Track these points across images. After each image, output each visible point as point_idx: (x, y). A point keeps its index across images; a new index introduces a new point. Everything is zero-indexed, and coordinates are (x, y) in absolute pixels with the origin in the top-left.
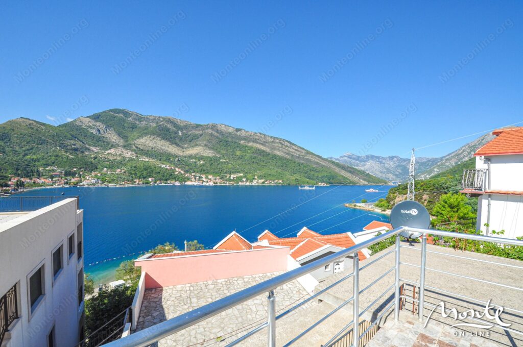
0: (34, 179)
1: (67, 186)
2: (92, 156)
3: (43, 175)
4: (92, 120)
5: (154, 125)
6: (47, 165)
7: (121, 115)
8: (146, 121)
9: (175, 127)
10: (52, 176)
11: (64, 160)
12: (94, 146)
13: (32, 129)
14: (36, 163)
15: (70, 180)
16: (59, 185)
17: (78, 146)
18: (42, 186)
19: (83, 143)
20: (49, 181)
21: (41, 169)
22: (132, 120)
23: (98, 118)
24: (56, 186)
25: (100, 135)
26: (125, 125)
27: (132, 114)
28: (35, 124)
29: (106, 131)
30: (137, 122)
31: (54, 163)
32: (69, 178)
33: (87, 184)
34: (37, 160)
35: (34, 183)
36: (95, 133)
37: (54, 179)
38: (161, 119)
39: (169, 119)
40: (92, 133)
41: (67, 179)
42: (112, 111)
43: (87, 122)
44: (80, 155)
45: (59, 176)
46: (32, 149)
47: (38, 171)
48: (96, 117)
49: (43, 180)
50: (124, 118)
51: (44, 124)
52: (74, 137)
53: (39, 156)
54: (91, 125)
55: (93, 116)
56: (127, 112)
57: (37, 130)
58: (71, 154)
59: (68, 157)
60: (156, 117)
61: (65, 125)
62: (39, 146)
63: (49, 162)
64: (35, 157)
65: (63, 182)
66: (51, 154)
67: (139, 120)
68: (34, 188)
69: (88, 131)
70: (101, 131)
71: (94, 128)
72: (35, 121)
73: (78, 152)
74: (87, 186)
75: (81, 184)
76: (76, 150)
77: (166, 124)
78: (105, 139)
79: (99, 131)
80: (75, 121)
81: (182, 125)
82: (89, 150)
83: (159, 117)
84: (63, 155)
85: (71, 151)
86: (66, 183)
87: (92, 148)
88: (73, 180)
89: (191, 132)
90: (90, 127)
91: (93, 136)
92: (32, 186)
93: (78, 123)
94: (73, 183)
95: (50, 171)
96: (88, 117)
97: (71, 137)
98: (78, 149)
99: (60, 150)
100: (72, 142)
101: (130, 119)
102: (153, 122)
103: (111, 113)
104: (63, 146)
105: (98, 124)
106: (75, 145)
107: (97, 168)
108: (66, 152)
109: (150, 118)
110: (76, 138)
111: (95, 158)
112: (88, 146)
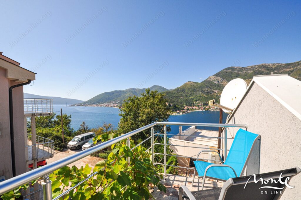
0: (192, 107)
1: (204, 110)
2: (215, 95)
3: (195, 105)
4: (215, 77)
5: (252, 72)
6: (197, 101)
7: (230, 70)
8: (246, 70)
9: (267, 70)
10: (198, 105)
11: (203, 98)
12: (216, 90)
13: (192, 85)
14: (193, 100)
15: (206, 107)
16: (201, 110)
17: (209, 91)
18: (195, 110)
19: (211, 89)
20: (197, 108)
21: (194, 102)
22: (237, 72)
23: (218, 75)
24: (200, 110)
25: (219, 84)
26: (233, 75)
27: (237, 68)
28: (193, 83)
29: (222, 81)
30: (240, 73)
31: (199, 100)
32: (205, 106)
33: (213, 110)
34: (193, 99)
35: (192, 108)
36: (216, 83)
37: (199, 107)
38: (256, 67)
39: (263, 65)
40: (215, 83)
41: (204, 107)
42: (225, 69)
43: (213, 78)
44: (210, 95)
45: (201, 105)
46: (192, 94)
47: (193, 104)
48: (217, 75)
49: (195, 108)
50: (232, 71)
51: (196, 83)
52: (207, 87)
53: (194, 97)
54: (215, 79)
55: (216, 74)
56: (234, 68)
57: (193, 86)
58: (206, 95)
59: (205, 96)
60: (252, 66)
61: (204, 82)
62: (194, 93)
63: (198, 99)
64: (192, 97)
65: (203, 108)
66: (198, 96)
67: (241, 71)
68: (192, 111)
69: (213, 83)
70: (220, 82)
71: (216, 81)
72: (193, 82)
73: (209, 94)
74: (212, 110)
75: (210, 109)
76: (208, 93)
77: (260, 69)
78: (221, 86)
79: (219, 81)
80: (208, 79)
81: (273, 67)
82: (214, 92)
83: (255, 66)
84: (203, 95)
85: (206, 94)
86: (204, 109)
87: (215, 91)
88: (207, 108)
89: (282, 71)
90: (215, 80)
91: (215, 85)
92: (191, 110)
93: (209, 79)
94: (207, 109)
95: (198, 103)
96: (213, 75)
97: (206, 87)
98: (209, 92)
99: (202, 94)
100: (207, 89)
101: (236, 71)
102: (250, 70)
103: (225, 71)
104: (203, 91)
105: (219, 78)
106: (207, 90)
107: (217, 101)
108: (204, 94)
109: (248, 68)
110: (208, 87)
111: (217, 96)
112: (213, 90)
